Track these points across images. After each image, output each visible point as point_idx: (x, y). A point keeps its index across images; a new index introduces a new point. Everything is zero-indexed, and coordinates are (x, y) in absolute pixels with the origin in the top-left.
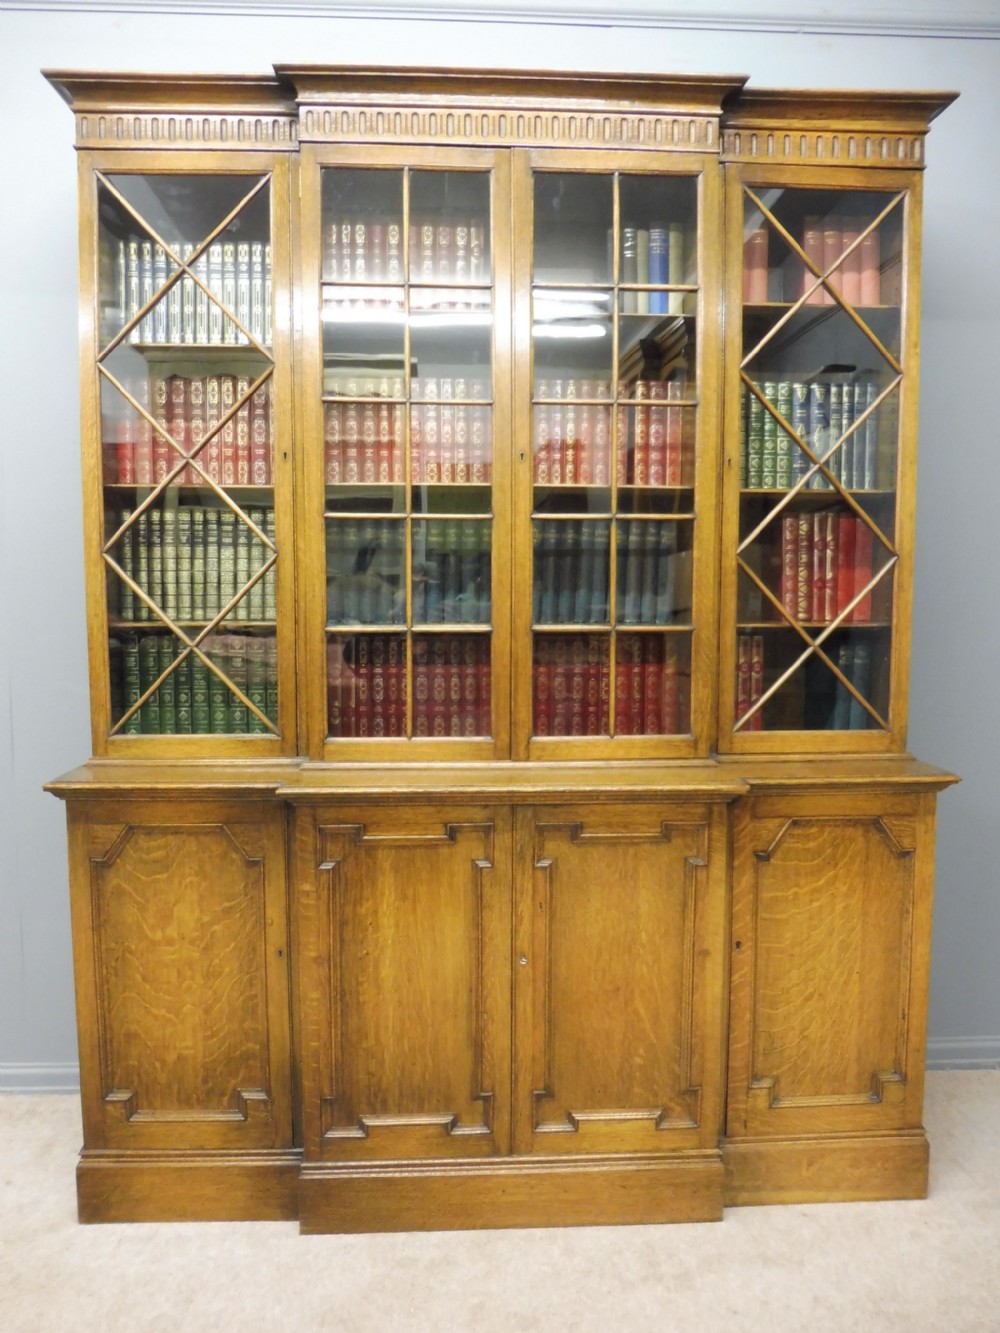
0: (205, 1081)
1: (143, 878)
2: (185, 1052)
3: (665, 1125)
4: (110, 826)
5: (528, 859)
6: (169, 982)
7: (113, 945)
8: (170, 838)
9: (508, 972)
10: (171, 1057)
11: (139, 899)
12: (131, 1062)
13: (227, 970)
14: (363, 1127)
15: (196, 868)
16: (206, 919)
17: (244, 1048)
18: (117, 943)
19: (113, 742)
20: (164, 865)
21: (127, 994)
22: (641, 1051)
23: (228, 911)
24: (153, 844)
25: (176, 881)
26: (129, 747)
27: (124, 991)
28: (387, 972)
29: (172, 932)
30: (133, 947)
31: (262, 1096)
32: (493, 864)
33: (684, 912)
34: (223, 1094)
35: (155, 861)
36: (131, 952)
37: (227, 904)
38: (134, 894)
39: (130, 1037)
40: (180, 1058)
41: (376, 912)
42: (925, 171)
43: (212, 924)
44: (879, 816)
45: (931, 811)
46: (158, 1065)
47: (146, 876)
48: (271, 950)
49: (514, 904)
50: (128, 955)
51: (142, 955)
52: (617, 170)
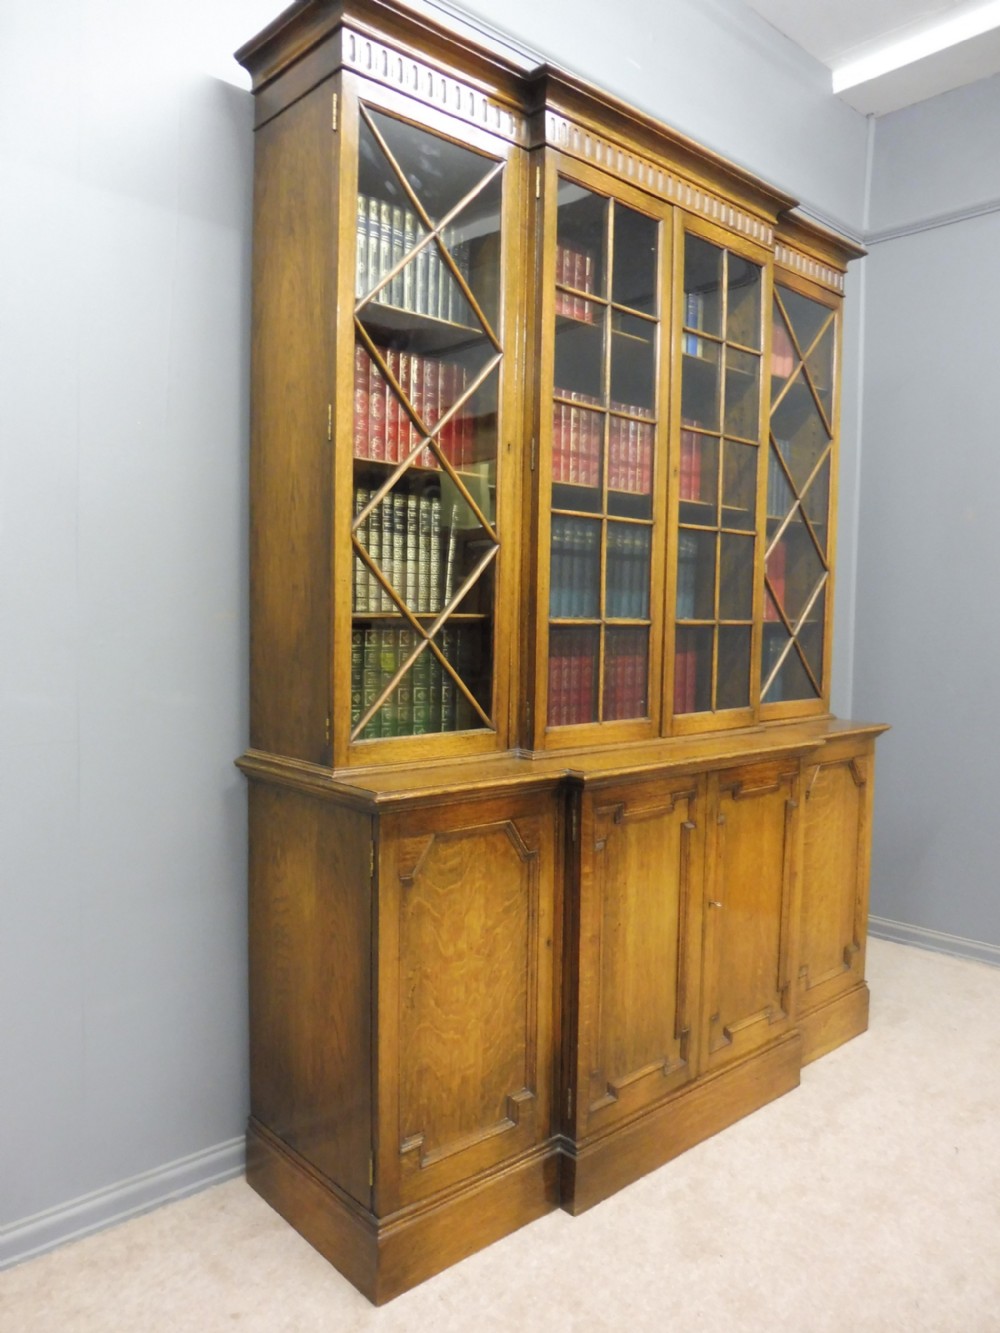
0: (483, 1097)
1: (440, 891)
2: (469, 1072)
3: (772, 1021)
4: (418, 839)
5: (715, 816)
6: (457, 1001)
7: (411, 974)
8: (464, 841)
9: (701, 917)
10: (455, 1083)
11: (436, 915)
12: (421, 1102)
13: (504, 972)
14: (612, 1091)
15: (483, 870)
16: (490, 923)
17: (515, 1050)
18: (414, 970)
19: (354, 748)
20: (457, 872)
21: (422, 1025)
22: (761, 964)
23: (507, 911)
24: (450, 851)
25: (468, 887)
26: (368, 753)
27: (419, 1023)
28: (631, 938)
29: (462, 945)
30: (429, 970)
31: (528, 1095)
32: (696, 826)
33: (784, 846)
34: (496, 1106)
35: (451, 870)
36: (427, 977)
37: (507, 903)
38: (432, 910)
39: (422, 1072)
40: (464, 1080)
41: (625, 884)
42: (844, 299)
43: (494, 927)
44: (853, 758)
45: (873, 752)
46: (444, 1095)
47: (443, 888)
48: (542, 941)
49: (705, 857)
50: (425, 981)
51: (437, 977)
52: (727, 247)
